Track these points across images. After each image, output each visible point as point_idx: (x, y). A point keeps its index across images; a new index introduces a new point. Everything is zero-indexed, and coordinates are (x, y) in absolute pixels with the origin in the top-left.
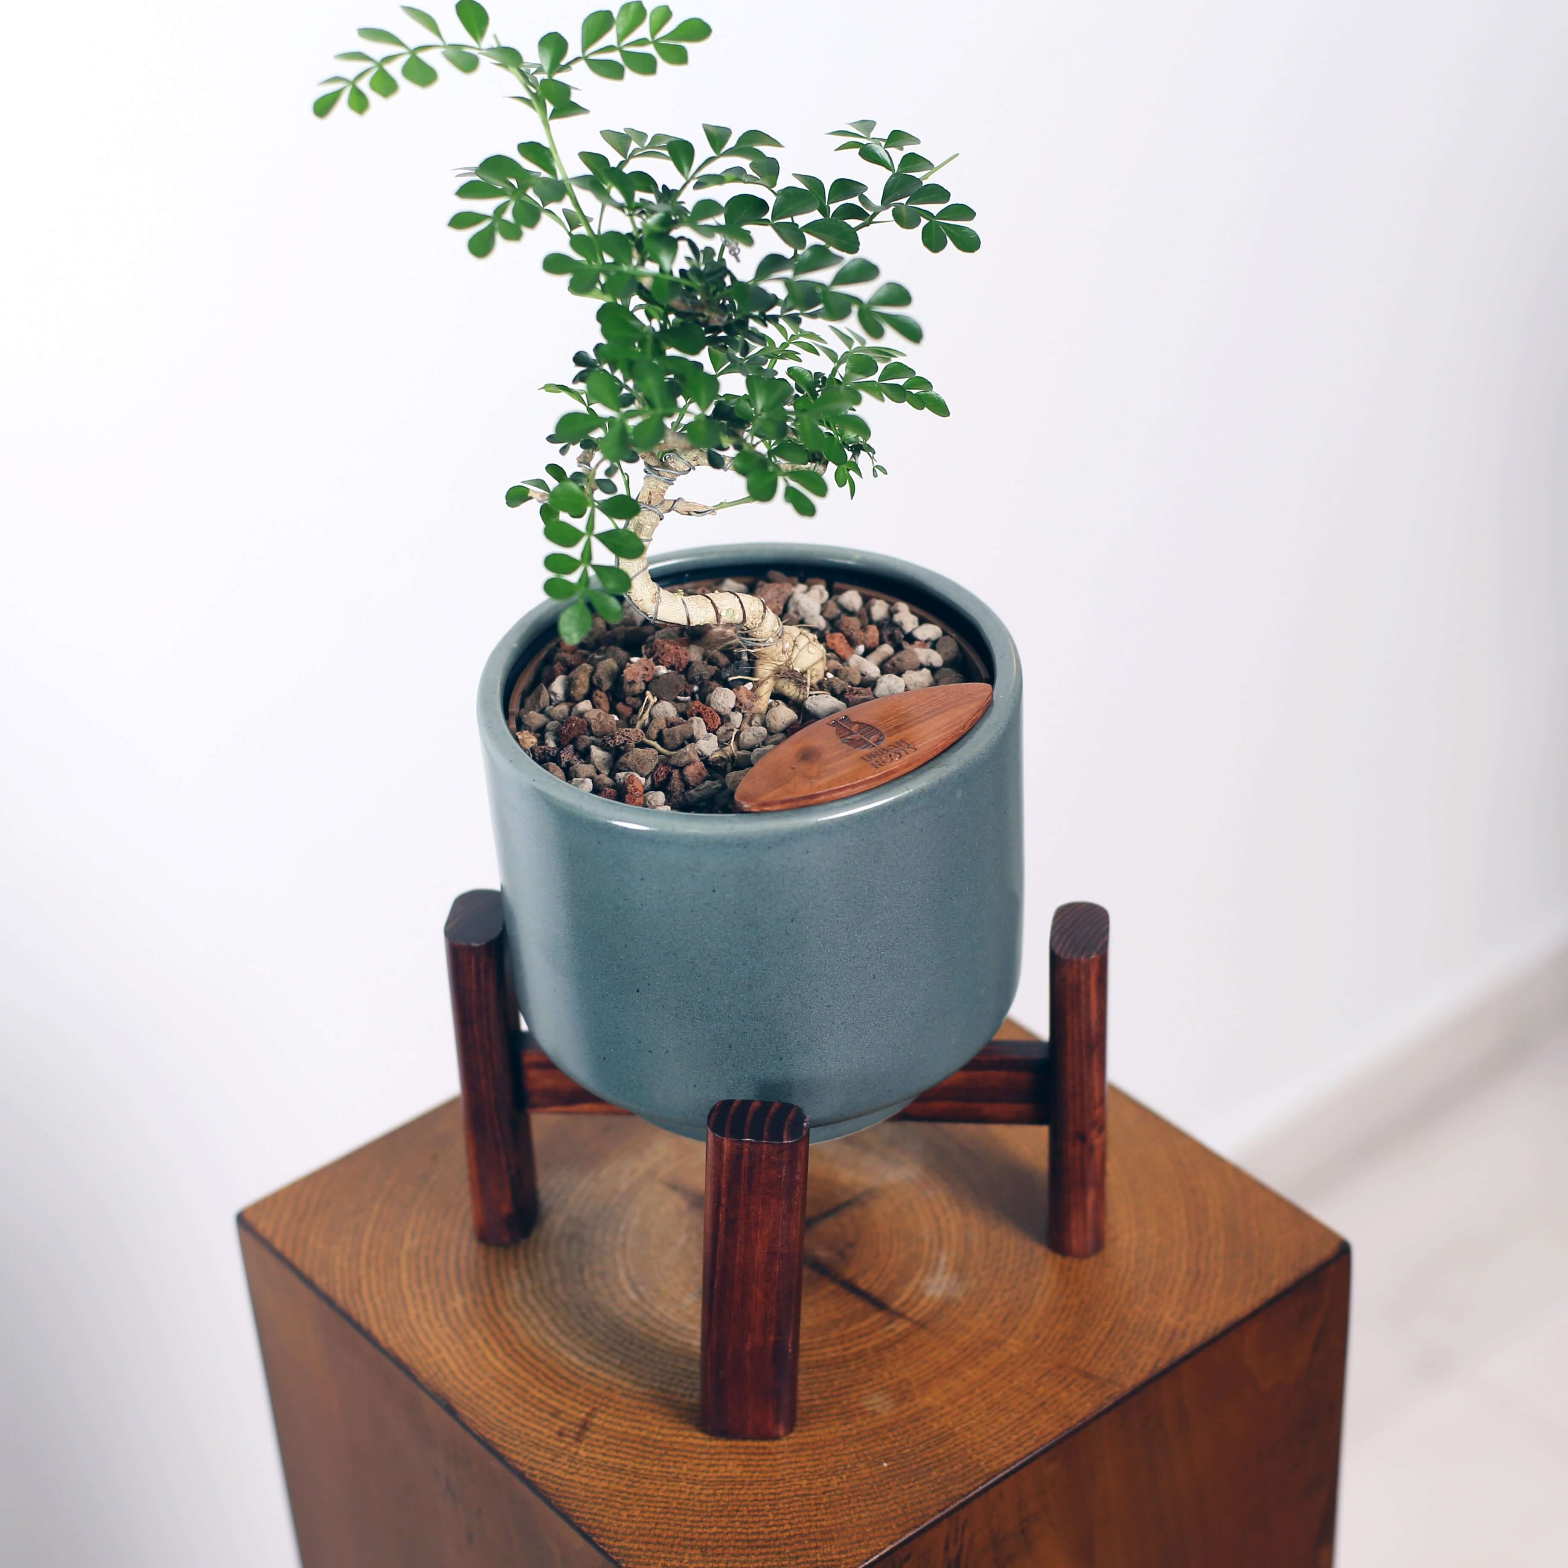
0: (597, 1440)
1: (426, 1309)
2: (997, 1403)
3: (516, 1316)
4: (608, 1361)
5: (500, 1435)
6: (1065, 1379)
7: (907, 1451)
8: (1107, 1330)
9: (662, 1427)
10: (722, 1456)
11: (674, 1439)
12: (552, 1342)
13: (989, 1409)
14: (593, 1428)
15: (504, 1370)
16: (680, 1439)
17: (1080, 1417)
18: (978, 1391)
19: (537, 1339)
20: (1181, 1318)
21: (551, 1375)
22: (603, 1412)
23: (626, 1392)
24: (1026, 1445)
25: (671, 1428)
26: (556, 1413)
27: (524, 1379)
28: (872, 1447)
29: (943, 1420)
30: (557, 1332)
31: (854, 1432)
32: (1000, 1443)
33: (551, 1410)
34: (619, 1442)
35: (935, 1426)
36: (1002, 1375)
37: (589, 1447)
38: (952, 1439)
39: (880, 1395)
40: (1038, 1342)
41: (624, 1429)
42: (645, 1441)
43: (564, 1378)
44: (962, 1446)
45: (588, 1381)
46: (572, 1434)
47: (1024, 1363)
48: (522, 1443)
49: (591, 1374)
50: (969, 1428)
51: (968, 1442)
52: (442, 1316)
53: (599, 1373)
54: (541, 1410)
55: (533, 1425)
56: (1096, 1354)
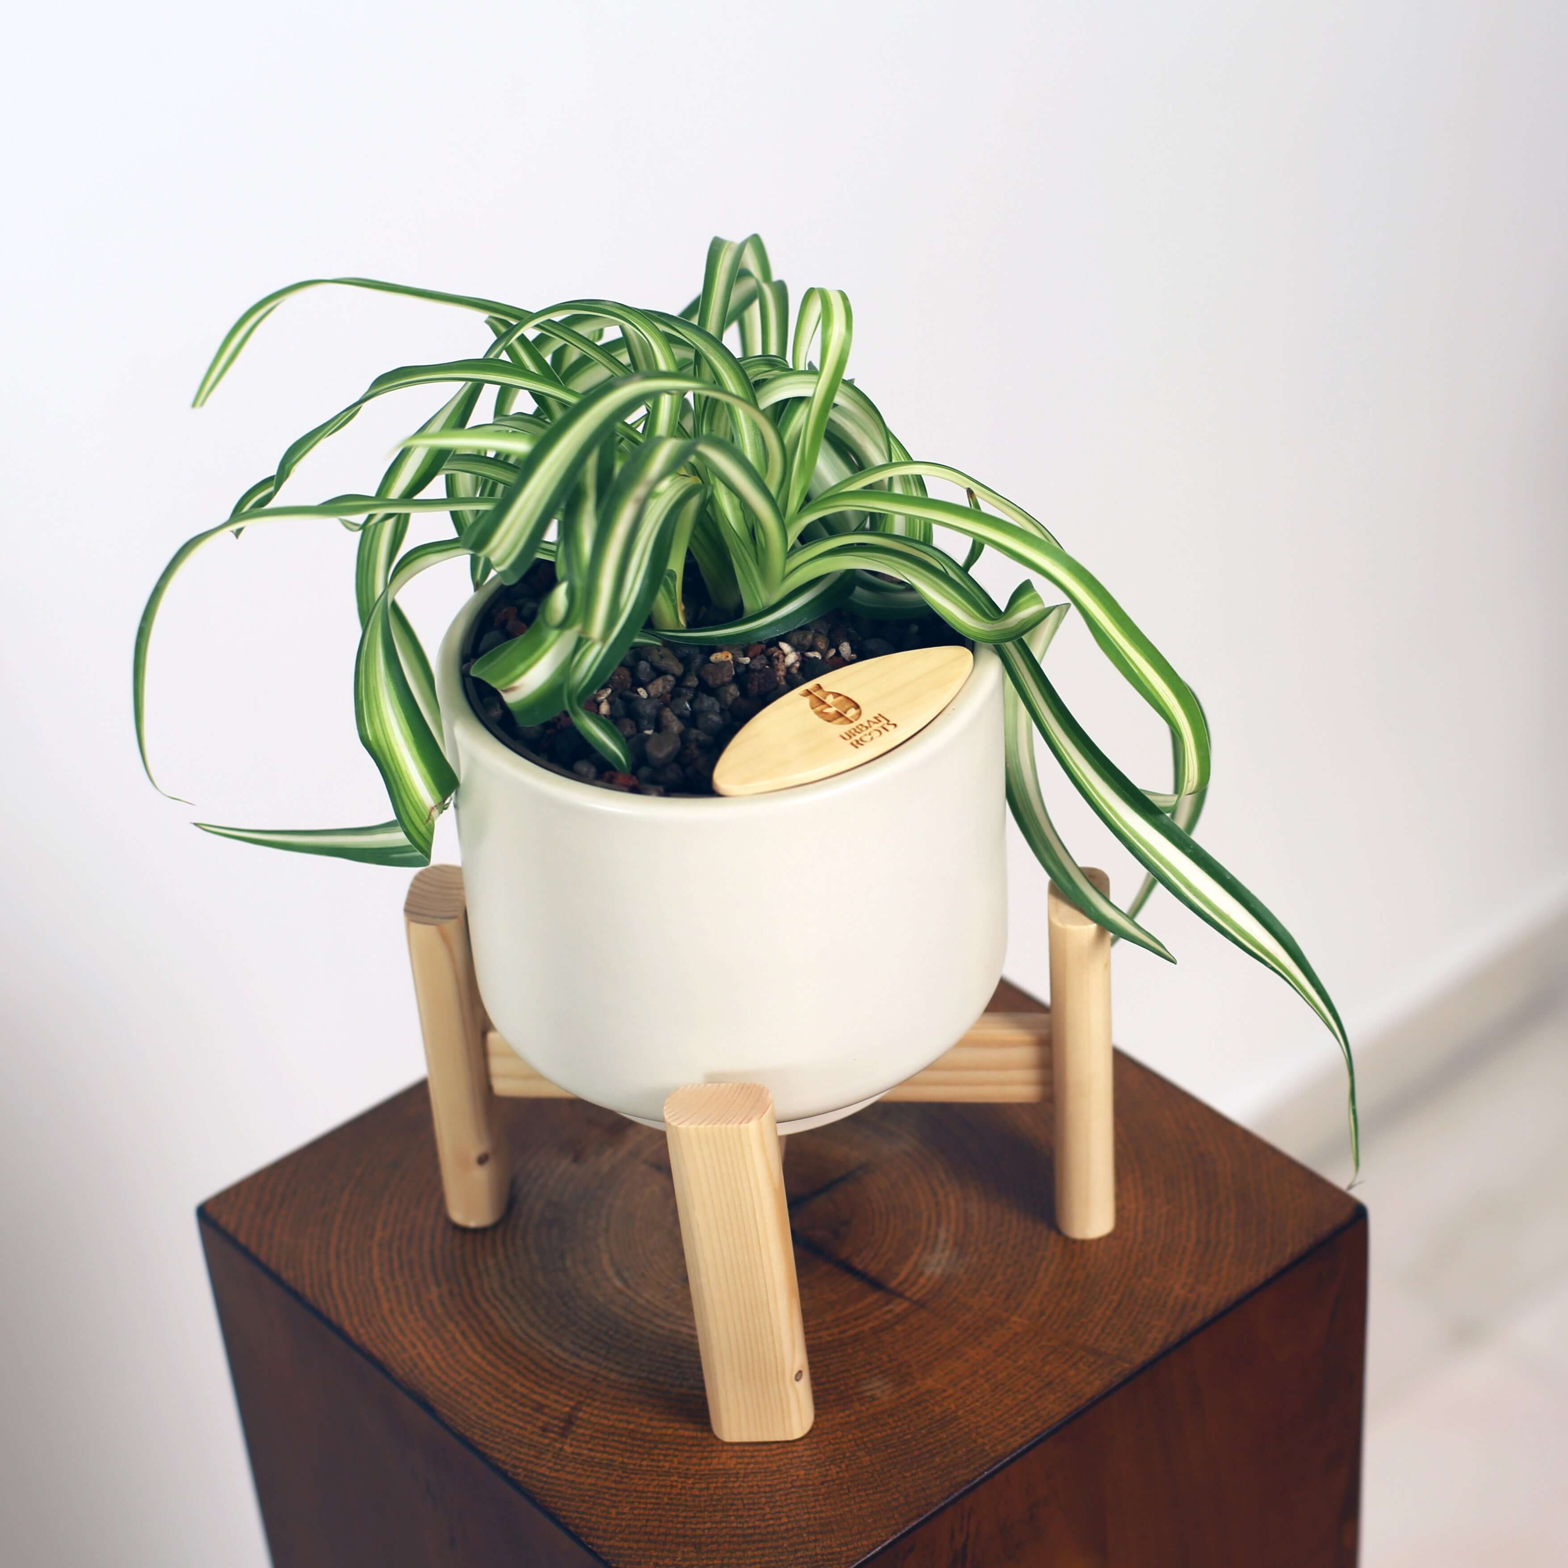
0: (583, 1435)
1: (400, 1302)
2: (1002, 1384)
3: (495, 1307)
4: (593, 1352)
5: (480, 1433)
6: (1072, 1357)
7: (909, 1437)
8: (1115, 1304)
9: (651, 1419)
11: (664, 1431)
12: (533, 1333)
13: (993, 1390)
14: (578, 1422)
15: (484, 1364)
16: (670, 1432)
17: (1087, 1396)
18: (981, 1372)
19: (518, 1331)
20: (1191, 1290)
21: (533, 1367)
22: (588, 1405)
23: (612, 1384)
24: (1032, 1427)
25: (660, 1420)
26: (540, 1408)
27: (504, 1372)
28: (872, 1434)
29: (945, 1404)
30: (538, 1323)
31: (853, 1418)
32: (1005, 1426)
33: (534, 1405)
34: (606, 1437)
35: (937, 1410)
36: (1007, 1354)
37: (574, 1443)
38: (955, 1423)
39: (879, 1379)
40: (1044, 1318)
41: (611, 1423)
42: (633, 1435)
43: (545, 1370)
44: (966, 1430)
45: (572, 1373)
46: (556, 1429)
47: (1029, 1342)
48: (504, 1440)
49: (576, 1366)
50: (973, 1411)
51: (972, 1426)
52: (416, 1309)
53: (584, 1364)
54: (521, 1404)
55: (516, 1422)
56: (1103, 1330)
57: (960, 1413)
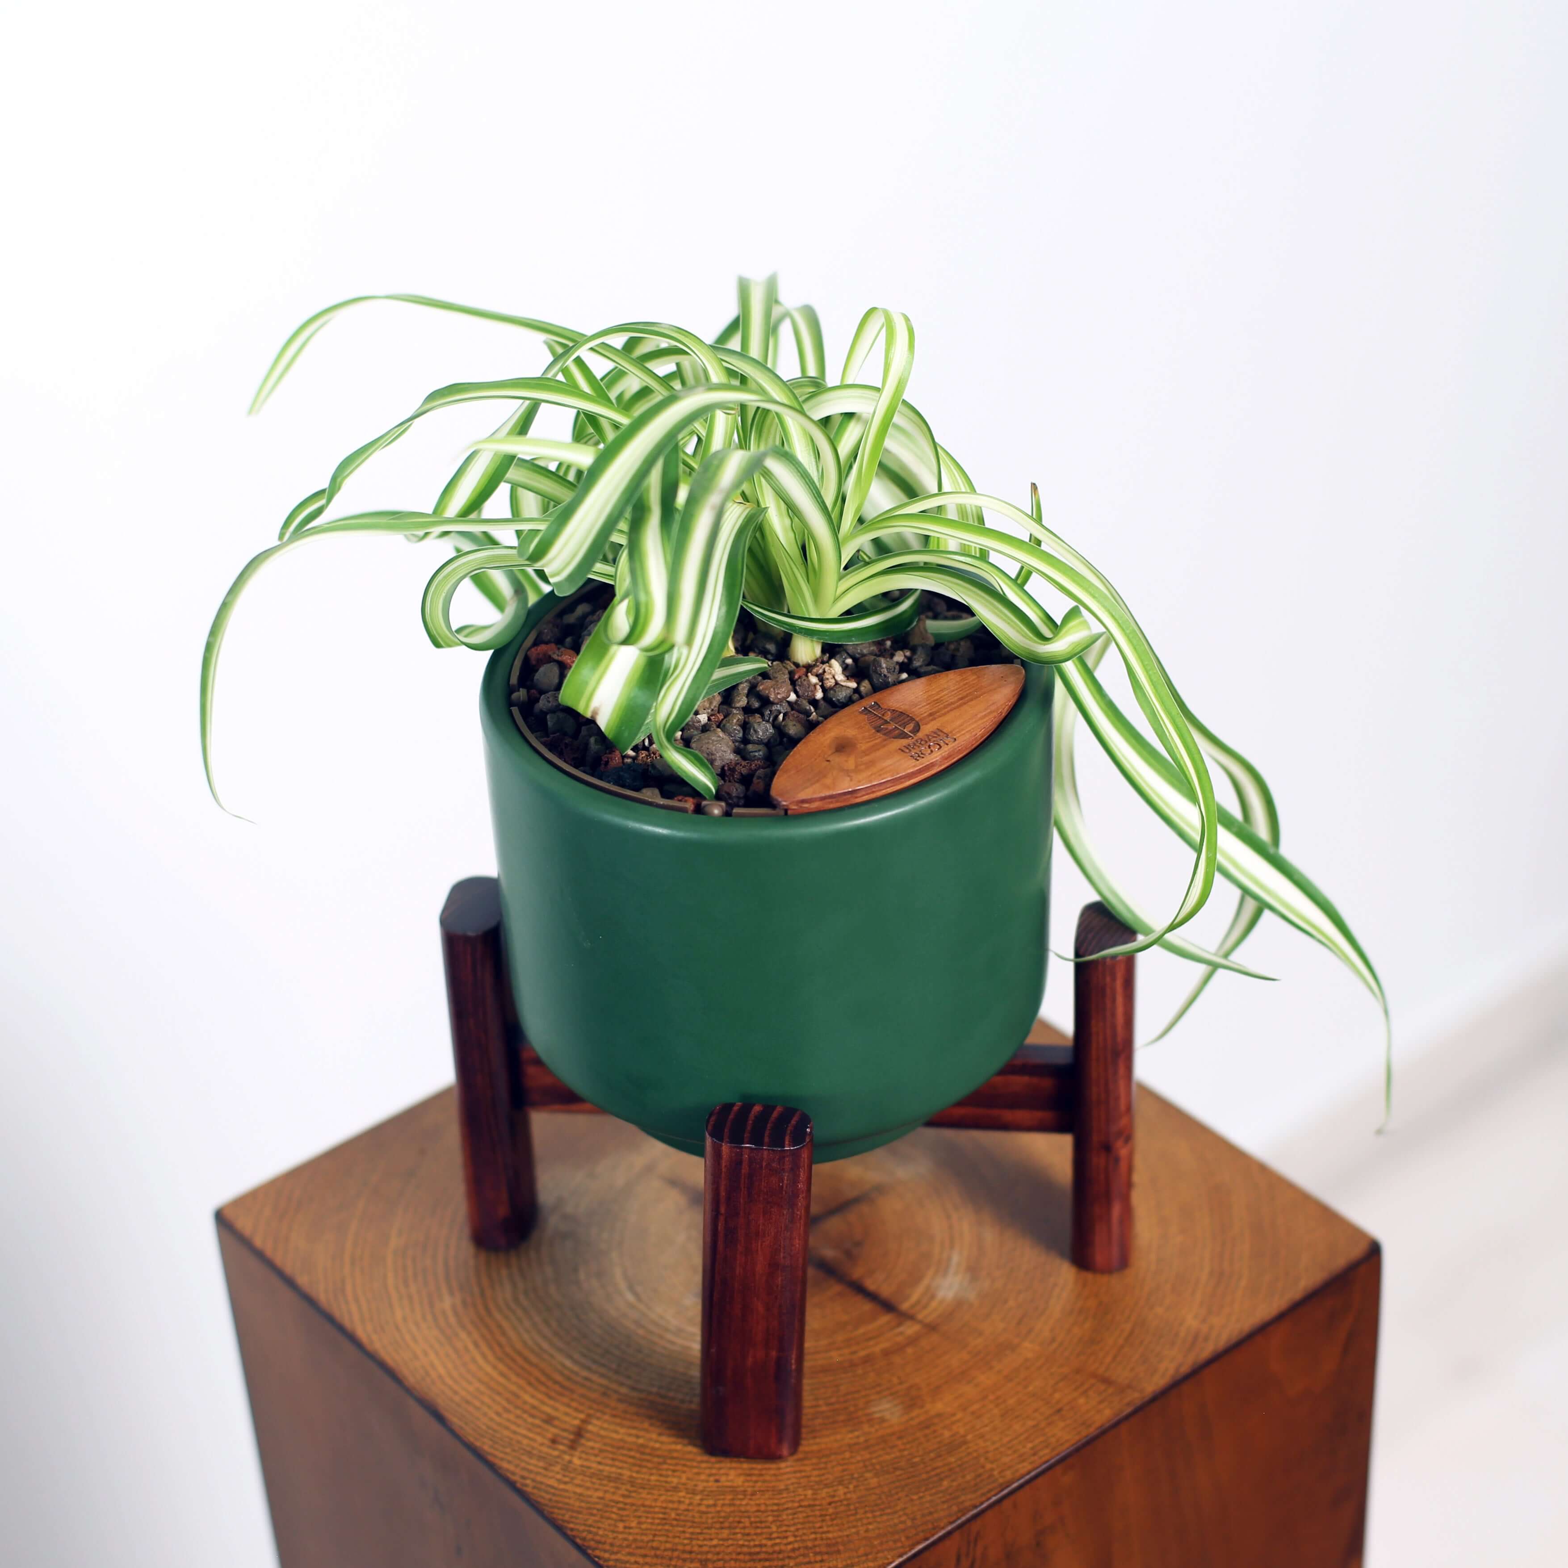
0: (592, 1448)
1: (413, 1310)
2: (1011, 1410)
3: (507, 1318)
4: (603, 1365)
5: (490, 1443)
6: (1082, 1384)
7: (917, 1459)
8: (1126, 1333)
9: (660, 1434)
13: (1002, 1416)
14: (588, 1435)
15: (495, 1374)
17: (1098, 1424)
18: (991, 1397)
19: (530, 1343)
20: (1204, 1321)
21: (543, 1379)
22: (598, 1419)
23: (622, 1398)
24: (1041, 1453)
26: (549, 1420)
27: (515, 1383)
28: (880, 1456)
29: (954, 1428)
30: (550, 1335)
31: (862, 1439)
32: (1015, 1452)
33: (544, 1416)
34: (615, 1450)
35: (947, 1434)
36: (1017, 1380)
37: (584, 1456)
38: (964, 1448)
39: (889, 1401)
40: (1054, 1345)
41: (620, 1437)
42: (642, 1449)
43: (556, 1382)
44: (975, 1455)
45: (583, 1385)
46: (566, 1442)
47: (1039, 1368)
48: (514, 1450)
49: (587, 1379)
50: (982, 1436)
51: (981, 1451)
52: (429, 1317)
53: (594, 1377)
54: (533, 1416)
55: (524, 1432)
56: (1115, 1358)
57: (969, 1437)
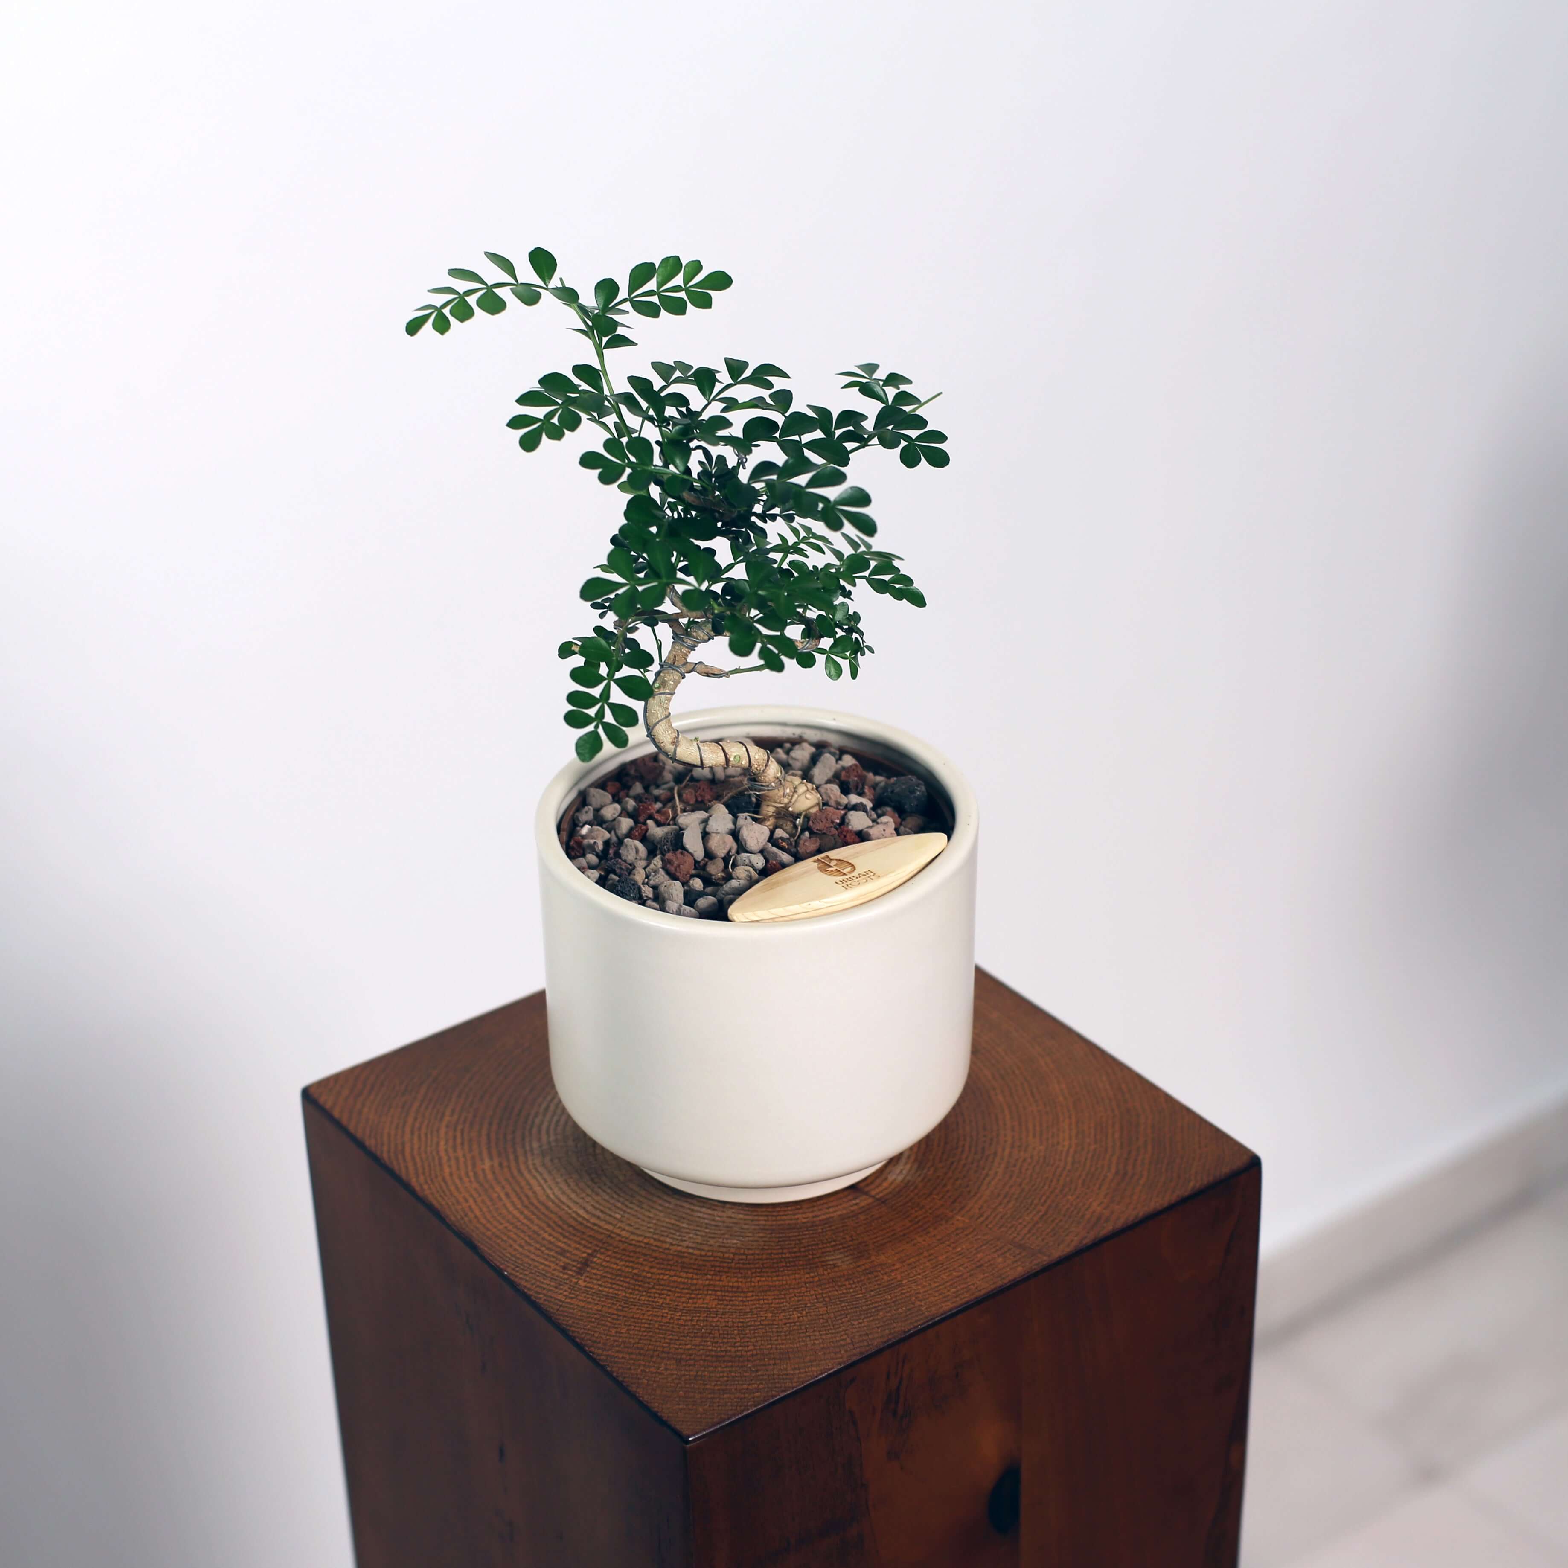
0: (595, 1274)
1: (458, 1169)
2: (942, 1264)
3: (535, 1178)
5: (513, 1267)
6: (1001, 1248)
8: (1041, 1214)
9: (651, 1267)
10: (701, 1292)
11: (661, 1277)
12: (565, 1199)
13: (933, 1268)
14: (593, 1265)
15: (521, 1218)
16: (666, 1277)
17: (1011, 1278)
19: (552, 1196)
20: (1105, 1209)
21: (560, 1223)
22: (602, 1253)
23: (623, 1239)
24: (962, 1296)
25: (659, 1269)
26: (563, 1252)
27: (537, 1225)
28: (830, 1292)
29: (893, 1274)
30: (569, 1192)
31: (816, 1279)
32: (941, 1294)
33: (558, 1250)
34: (614, 1277)
35: (886, 1278)
36: (948, 1243)
37: (588, 1279)
38: (899, 1289)
39: (841, 1253)
40: (982, 1219)
41: (619, 1267)
42: (635, 1277)
43: (572, 1227)
44: (907, 1294)
45: (592, 1229)
46: (574, 1268)
47: (967, 1235)
48: (530, 1272)
49: (595, 1224)
51: (913, 1291)
52: (471, 1171)
53: (602, 1224)
54: (550, 1250)
55: (543, 1261)
56: (1029, 1231)
57: (904, 1282)
